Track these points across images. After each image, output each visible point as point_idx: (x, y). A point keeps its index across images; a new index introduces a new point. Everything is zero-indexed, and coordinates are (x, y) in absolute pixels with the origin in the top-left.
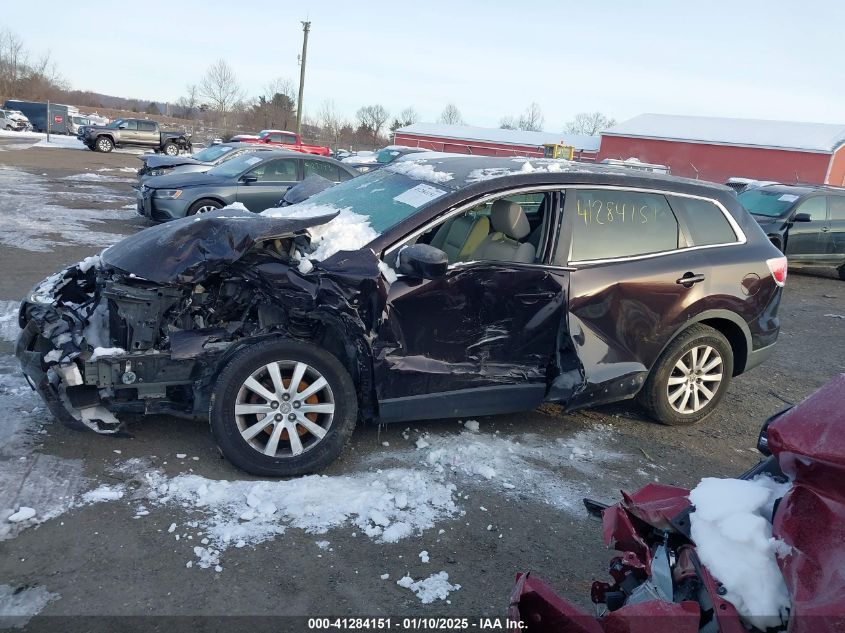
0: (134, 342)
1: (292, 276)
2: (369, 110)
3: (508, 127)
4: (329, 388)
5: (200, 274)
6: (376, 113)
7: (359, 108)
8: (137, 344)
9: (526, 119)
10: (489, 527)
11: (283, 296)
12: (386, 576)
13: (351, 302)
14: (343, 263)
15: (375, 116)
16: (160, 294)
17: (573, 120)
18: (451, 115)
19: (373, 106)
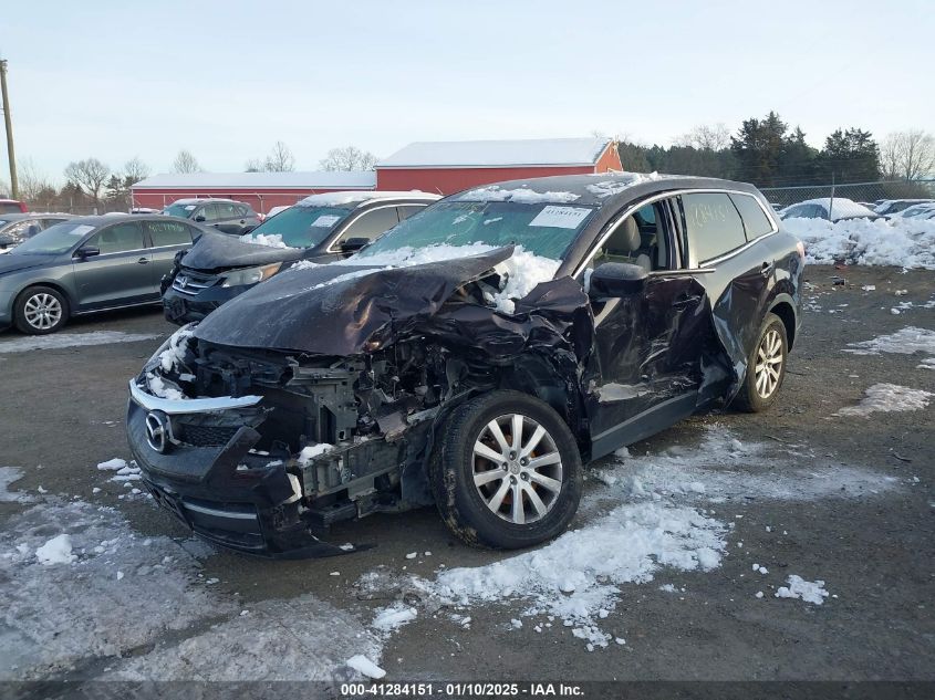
0: (338, 432)
1: (497, 320)
2: (82, 165)
3: (254, 171)
4: (548, 435)
5: (388, 337)
6: (91, 169)
7: (67, 165)
8: (342, 434)
9: (275, 160)
10: (768, 529)
11: (487, 344)
12: (760, 595)
13: (564, 335)
14: (549, 296)
15: (91, 173)
16: (351, 369)
17: (326, 157)
18: (186, 163)
19: (86, 160)
